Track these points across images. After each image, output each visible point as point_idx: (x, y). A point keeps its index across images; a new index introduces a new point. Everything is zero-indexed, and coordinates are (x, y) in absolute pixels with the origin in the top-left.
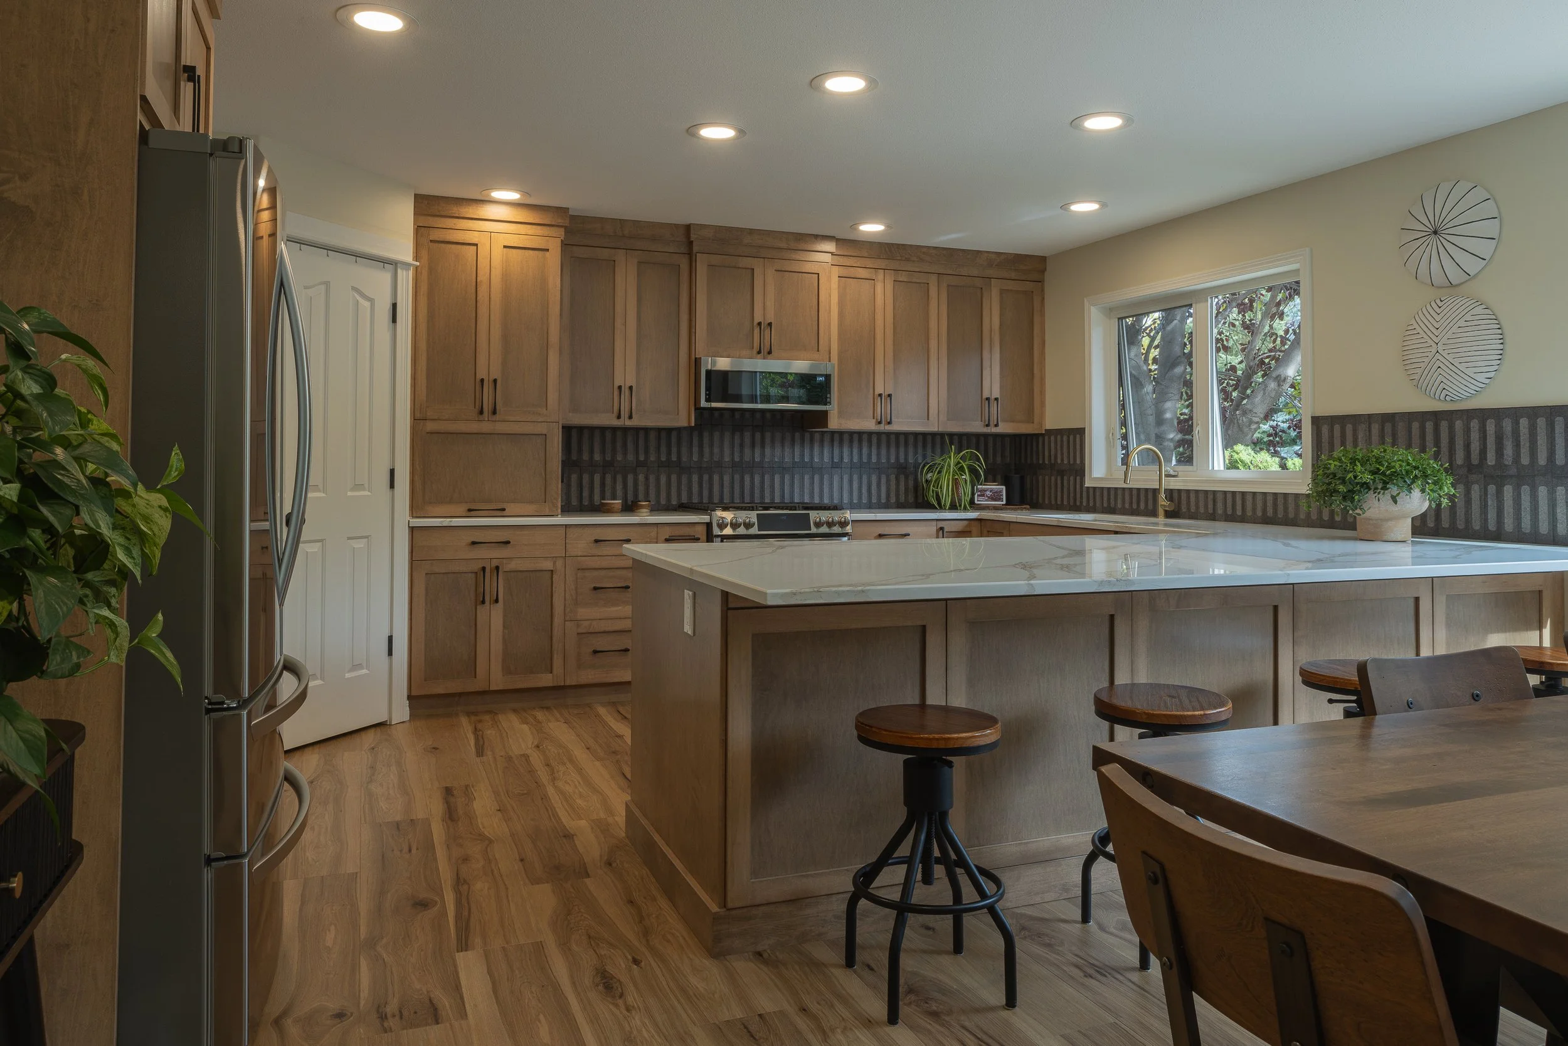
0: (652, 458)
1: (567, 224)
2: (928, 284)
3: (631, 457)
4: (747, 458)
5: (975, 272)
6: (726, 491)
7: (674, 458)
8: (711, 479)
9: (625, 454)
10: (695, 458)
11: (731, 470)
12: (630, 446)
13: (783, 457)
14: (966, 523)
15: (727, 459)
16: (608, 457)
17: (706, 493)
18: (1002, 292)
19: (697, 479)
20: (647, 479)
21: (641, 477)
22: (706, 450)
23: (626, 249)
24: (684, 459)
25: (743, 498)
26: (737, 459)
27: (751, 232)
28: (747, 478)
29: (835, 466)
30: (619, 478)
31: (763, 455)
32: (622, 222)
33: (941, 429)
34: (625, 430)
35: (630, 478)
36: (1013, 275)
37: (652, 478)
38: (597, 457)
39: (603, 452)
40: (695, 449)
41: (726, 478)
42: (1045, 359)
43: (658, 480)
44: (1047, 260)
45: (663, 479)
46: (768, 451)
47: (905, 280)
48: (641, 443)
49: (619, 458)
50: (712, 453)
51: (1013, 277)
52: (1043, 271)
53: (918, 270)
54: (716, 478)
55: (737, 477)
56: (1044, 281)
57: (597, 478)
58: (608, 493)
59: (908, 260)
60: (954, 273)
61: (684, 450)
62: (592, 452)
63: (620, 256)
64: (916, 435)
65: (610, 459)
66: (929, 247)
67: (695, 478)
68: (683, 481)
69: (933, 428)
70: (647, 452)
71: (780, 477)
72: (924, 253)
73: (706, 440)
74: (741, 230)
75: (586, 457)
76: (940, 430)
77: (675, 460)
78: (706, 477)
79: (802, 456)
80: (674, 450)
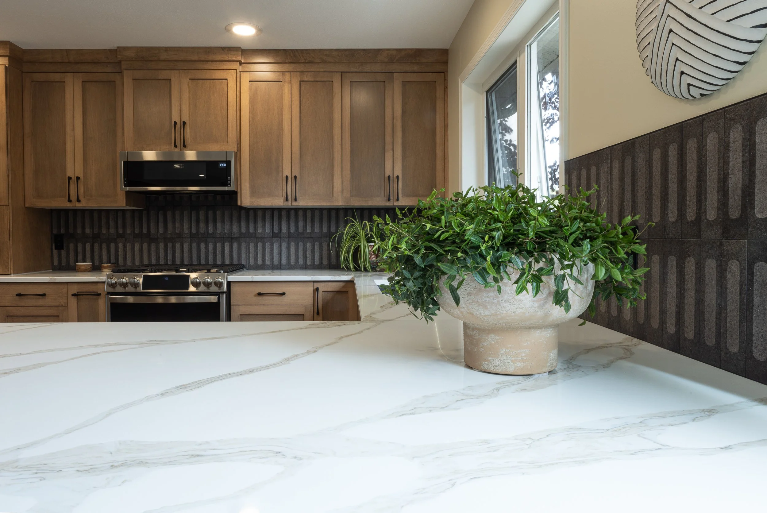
0: (129, 231)
1: (8, 54)
2: (332, 81)
3: (112, 231)
4: (202, 230)
5: (377, 68)
6: (186, 255)
7: (145, 231)
8: (174, 247)
9: (108, 228)
10: (161, 231)
11: (190, 239)
12: (112, 223)
13: (231, 229)
14: (342, 284)
15: (186, 231)
16: (96, 231)
17: (170, 257)
18: (404, 84)
19: (163, 247)
20: (125, 246)
21: (120, 246)
22: (170, 225)
23: (73, 72)
24: (153, 231)
25: (200, 261)
26: (194, 231)
27: (167, 49)
28: (202, 246)
29: (276, 235)
30: (104, 246)
31: (215, 228)
32: (68, 51)
33: (346, 204)
34: (75, 211)
35: (112, 246)
36: (416, 68)
37: (128, 246)
38: (88, 231)
39: (92, 227)
40: (161, 225)
41: (186, 246)
42: (448, 141)
43: (133, 249)
44: (449, 51)
45: (137, 247)
46: (219, 225)
47: (311, 80)
48: (120, 221)
49: (104, 231)
50: (174, 228)
51: (416, 70)
52: (446, 62)
53: (322, 70)
54: (178, 245)
55: (194, 245)
56: (447, 72)
57: (88, 246)
58: (80, 257)
59: (311, 62)
60: (357, 70)
61: (152, 225)
62: (83, 228)
63: (68, 78)
64: (321, 210)
65: (97, 232)
66: (331, 50)
67: (161, 246)
68: (152, 248)
69: (338, 203)
70: (124, 227)
71: (230, 245)
72: (326, 55)
73: (169, 217)
74: (159, 49)
75: (79, 231)
76: (343, 205)
77: (146, 232)
78: (170, 245)
79: (248, 228)
80: (145, 226)
